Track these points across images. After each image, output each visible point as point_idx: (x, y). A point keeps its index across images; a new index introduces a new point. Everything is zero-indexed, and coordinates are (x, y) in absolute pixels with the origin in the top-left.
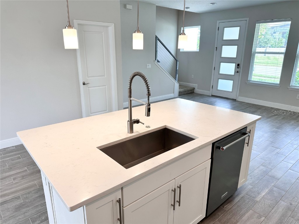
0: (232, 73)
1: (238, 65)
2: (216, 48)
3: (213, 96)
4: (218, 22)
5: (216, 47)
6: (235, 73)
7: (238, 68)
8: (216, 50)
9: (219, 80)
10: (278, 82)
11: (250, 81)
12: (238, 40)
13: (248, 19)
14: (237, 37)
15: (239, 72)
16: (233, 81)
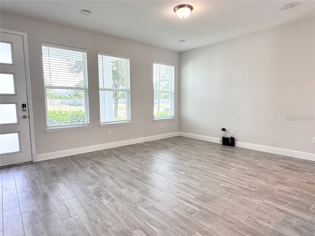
1: (24, 106)
11: (50, 127)
12: (13, 65)
13: (25, 35)
14: (9, 61)
15: (28, 117)
16: (17, 134)
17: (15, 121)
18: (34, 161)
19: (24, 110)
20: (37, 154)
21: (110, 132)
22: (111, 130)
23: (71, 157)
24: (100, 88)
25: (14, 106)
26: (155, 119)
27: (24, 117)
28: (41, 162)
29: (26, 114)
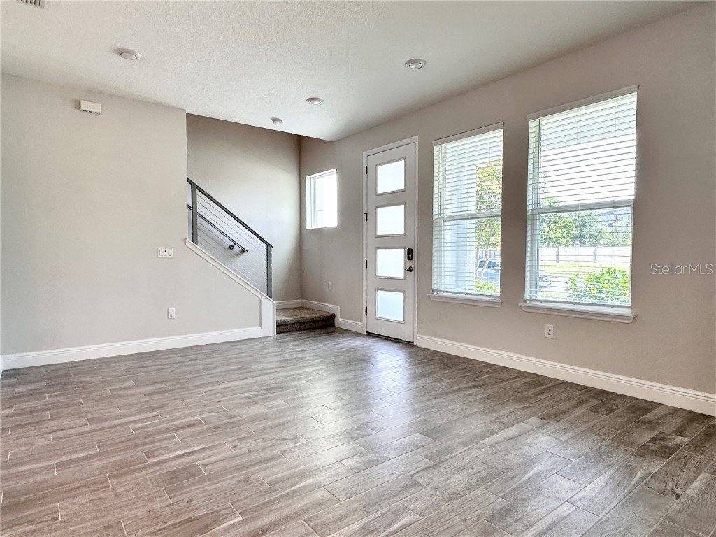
0: (401, 273)
1: (410, 252)
2: (367, 214)
3: (369, 335)
4: (365, 154)
5: (365, 212)
6: (405, 273)
7: (409, 259)
8: (367, 220)
9: (378, 292)
10: (498, 292)
11: (438, 291)
12: (404, 190)
13: (417, 138)
15: (413, 270)
16: (403, 294)
18: (415, 344)
20: (418, 333)
27: (410, 270)
29: (411, 264)
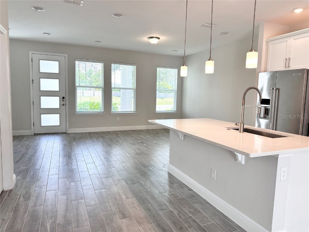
0: (57, 106)
1: (63, 98)
2: (33, 80)
3: (36, 134)
5: (31, 79)
6: (60, 106)
8: (33, 83)
9: (42, 115)
12: (59, 74)
13: (66, 55)
14: (57, 71)
15: (65, 105)
16: (59, 115)
17: (58, 107)
18: (67, 133)
19: (63, 101)
20: (69, 128)
21: (118, 119)
22: (119, 118)
23: (89, 133)
24: (113, 88)
25: (58, 98)
26: (156, 112)
27: (63, 105)
28: (71, 133)
29: (64, 103)
